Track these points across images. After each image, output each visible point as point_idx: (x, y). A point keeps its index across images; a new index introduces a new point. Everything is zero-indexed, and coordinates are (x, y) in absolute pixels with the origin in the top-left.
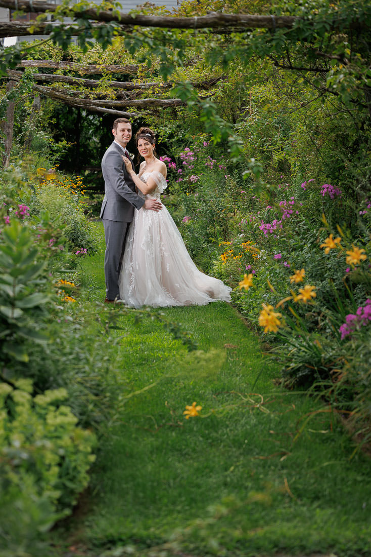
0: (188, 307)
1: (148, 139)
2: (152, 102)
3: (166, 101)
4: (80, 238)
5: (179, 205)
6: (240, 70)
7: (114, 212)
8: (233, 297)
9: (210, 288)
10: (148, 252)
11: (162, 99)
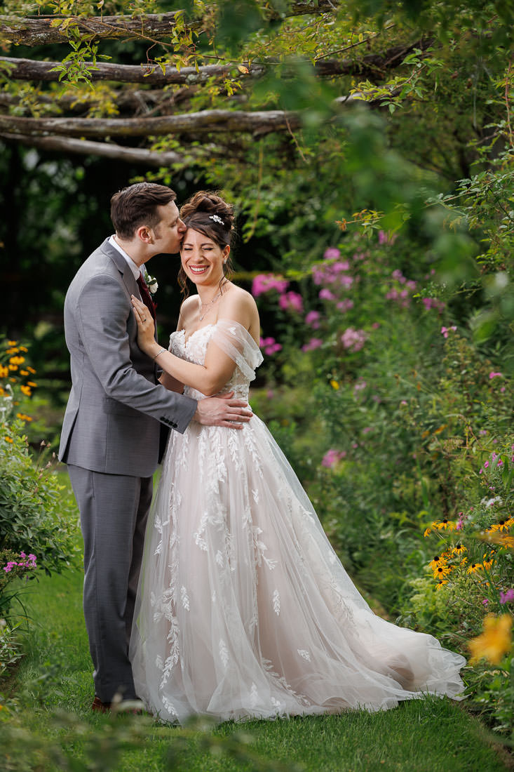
0: (337, 717)
1: (213, 234)
2: (222, 121)
3: (263, 115)
4: (20, 523)
5: (313, 417)
6: (466, 22)
7: (97, 443)
8: (468, 683)
9: (403, 658)
10: (219, 558)
11: (252, 110)
